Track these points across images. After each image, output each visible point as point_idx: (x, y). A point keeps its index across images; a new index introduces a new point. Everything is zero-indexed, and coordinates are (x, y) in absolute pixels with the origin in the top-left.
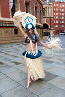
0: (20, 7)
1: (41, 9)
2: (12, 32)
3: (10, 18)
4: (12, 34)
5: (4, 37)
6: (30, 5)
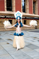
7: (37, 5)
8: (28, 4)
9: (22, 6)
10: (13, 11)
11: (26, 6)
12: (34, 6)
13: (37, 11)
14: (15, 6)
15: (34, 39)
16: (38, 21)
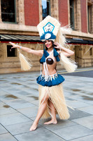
7: (79, 6)
8: (57, 5)
9: (40, 10)
10: (17, 23)
12: (71, 9)
14: (23, 9)
15: (74, 94)
16: (82, 46)
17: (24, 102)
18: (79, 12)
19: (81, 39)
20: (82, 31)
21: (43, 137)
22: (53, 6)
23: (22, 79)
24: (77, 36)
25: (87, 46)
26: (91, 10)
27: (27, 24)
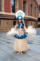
0: (19, 5)
1: (36, 6)
2: (11, 23)
3: (10, 12)
4: (11, 25)
5: (5, 26)
6: (27, 3)
7: (27, 5)
8: (18, 4)
10: (1, 11)
11: (16, 6)
12: (24, 6)
13: (27, 12)
16: (28, 22)
17: (3, 44)
18: (27, 7)
19: (28, 19)
20: (28, 15)
21: (10, 59)
22: (16, 4)
23: (3, 35)
24: (26, 17)
25: (30, 21)
26: (32, 7)
27: (5, 11)
